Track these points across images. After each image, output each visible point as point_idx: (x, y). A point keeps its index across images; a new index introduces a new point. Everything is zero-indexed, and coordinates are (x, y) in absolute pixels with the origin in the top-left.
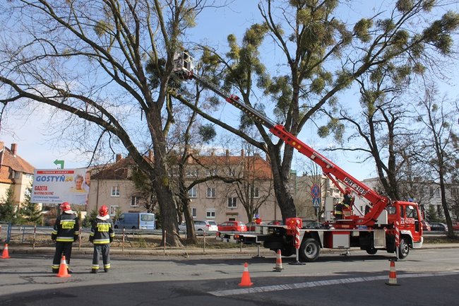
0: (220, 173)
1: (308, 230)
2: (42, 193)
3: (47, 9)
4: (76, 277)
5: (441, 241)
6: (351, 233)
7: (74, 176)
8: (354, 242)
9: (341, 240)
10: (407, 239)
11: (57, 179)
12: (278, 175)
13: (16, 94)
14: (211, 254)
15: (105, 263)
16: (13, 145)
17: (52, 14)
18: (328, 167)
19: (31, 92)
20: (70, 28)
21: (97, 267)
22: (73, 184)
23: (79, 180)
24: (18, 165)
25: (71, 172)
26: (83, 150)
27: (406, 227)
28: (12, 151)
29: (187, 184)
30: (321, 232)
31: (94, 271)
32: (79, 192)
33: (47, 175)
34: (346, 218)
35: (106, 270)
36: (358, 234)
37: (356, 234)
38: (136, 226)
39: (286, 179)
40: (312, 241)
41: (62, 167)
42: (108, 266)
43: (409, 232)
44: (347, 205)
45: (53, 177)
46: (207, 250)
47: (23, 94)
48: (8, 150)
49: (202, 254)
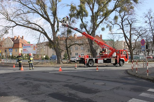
0: (77, 43)
1: (90, 59)
2: (25, 51)
3: (20, 2)
4: (24, 70)
5: (152, 61)
6: (104, 59)
7: (33, 46)
8: (105, 62)
9: (100, 61)
10: (123, 60)
11: (29, 47)
12: (90, 43)
13: (16, 24)
14: (69, 66)
15: (32, 67)
16: (23, 37)
17: (21, 3)
18: (98, 42)
19: (19, 24)
20: (26, 6)
21: (31, 68)
22: (33, 48)
23: (34, 47)
24: (24, 42)
25: (32, 45)
26: (36, 38)
27: (122, 57)
28: (22, 38)
29: (68, 46)
30: (94, 59)
31: (30, 69)
32: (35, 50)
33: (26, 46)
34: (104, 55)
35: (33, 69)
36: (106, 59)
37: (105, 59)
38: (55, 59)
39: (93, 44)
40: (91, 62)
41: (30, 44)
42: (33, 68)
43: (123, 59)
44: (103, 51)
45: (27, 46)
46: (68, 65)
47: (17, 25)
48: (21, 38)
49: (67, 66)
